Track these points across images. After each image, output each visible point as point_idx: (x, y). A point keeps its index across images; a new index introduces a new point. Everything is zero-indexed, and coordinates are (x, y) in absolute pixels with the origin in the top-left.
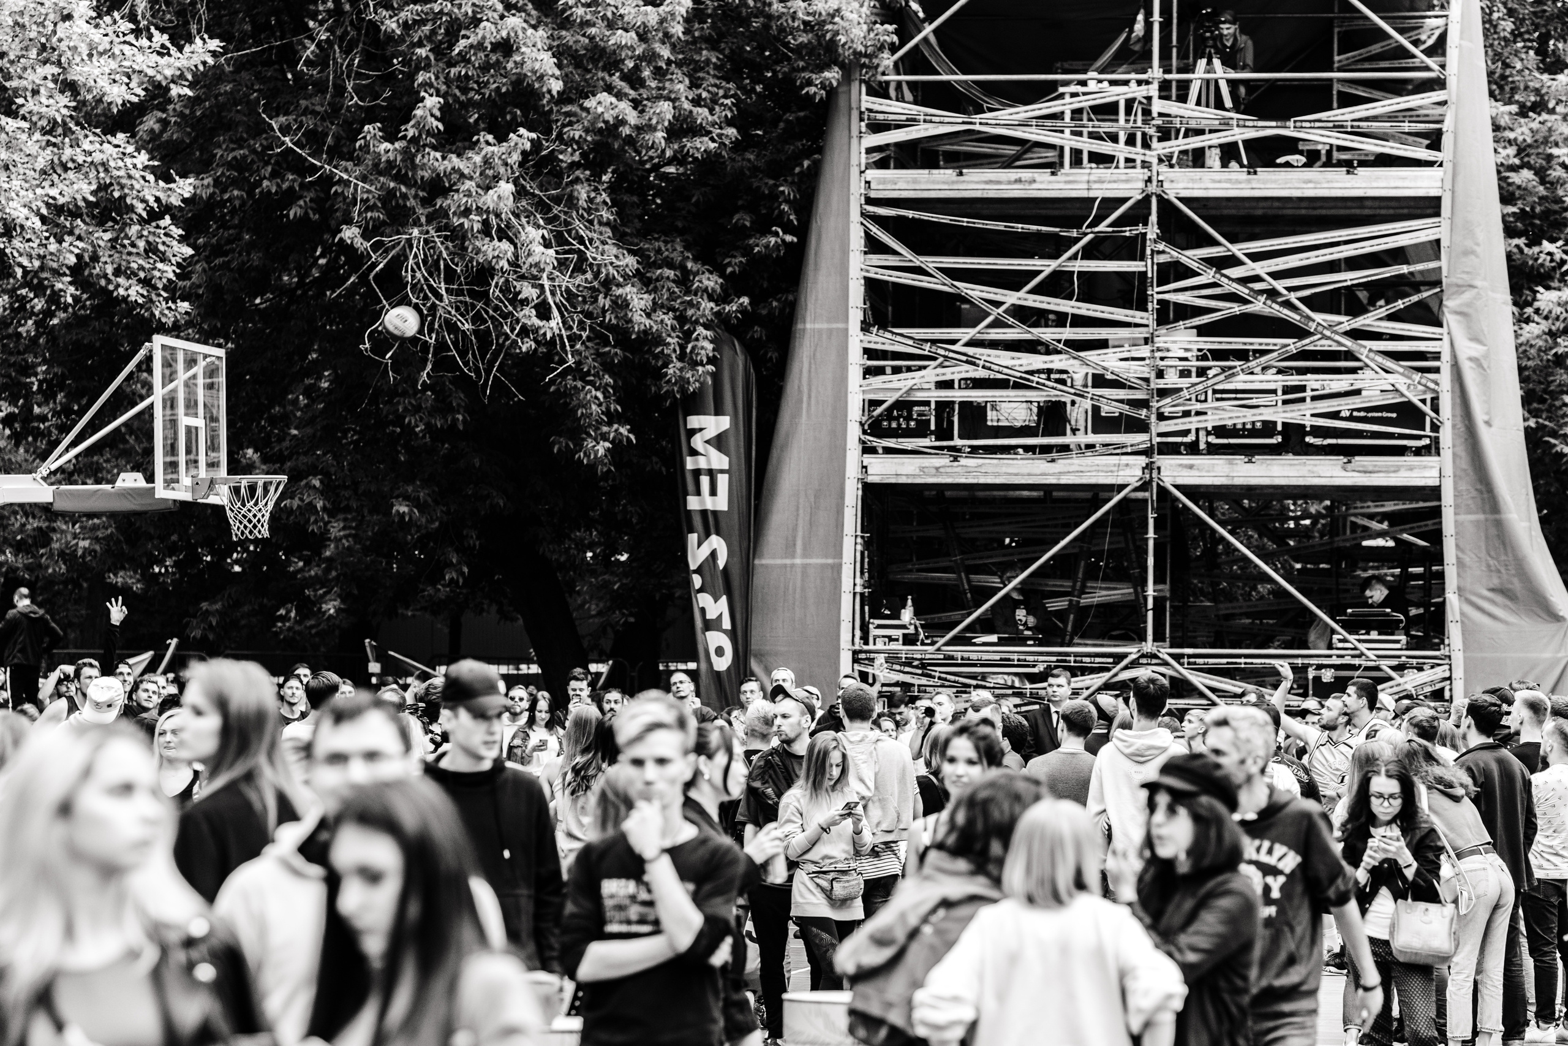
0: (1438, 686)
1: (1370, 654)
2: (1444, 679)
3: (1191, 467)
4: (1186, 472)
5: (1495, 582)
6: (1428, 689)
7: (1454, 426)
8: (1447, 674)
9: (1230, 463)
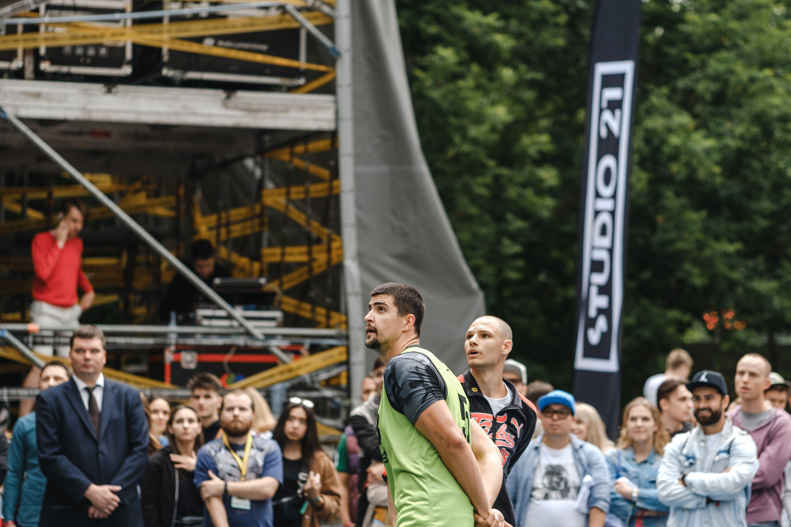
0: (334, 372)
1: (258, 333)
2: (340, 364)
3: (37, 95)
4: (30, 102)
5: (400, 247)
6: (324, 376)
7: (354, 60)
8: (343, 358)
9: (86, 92)
